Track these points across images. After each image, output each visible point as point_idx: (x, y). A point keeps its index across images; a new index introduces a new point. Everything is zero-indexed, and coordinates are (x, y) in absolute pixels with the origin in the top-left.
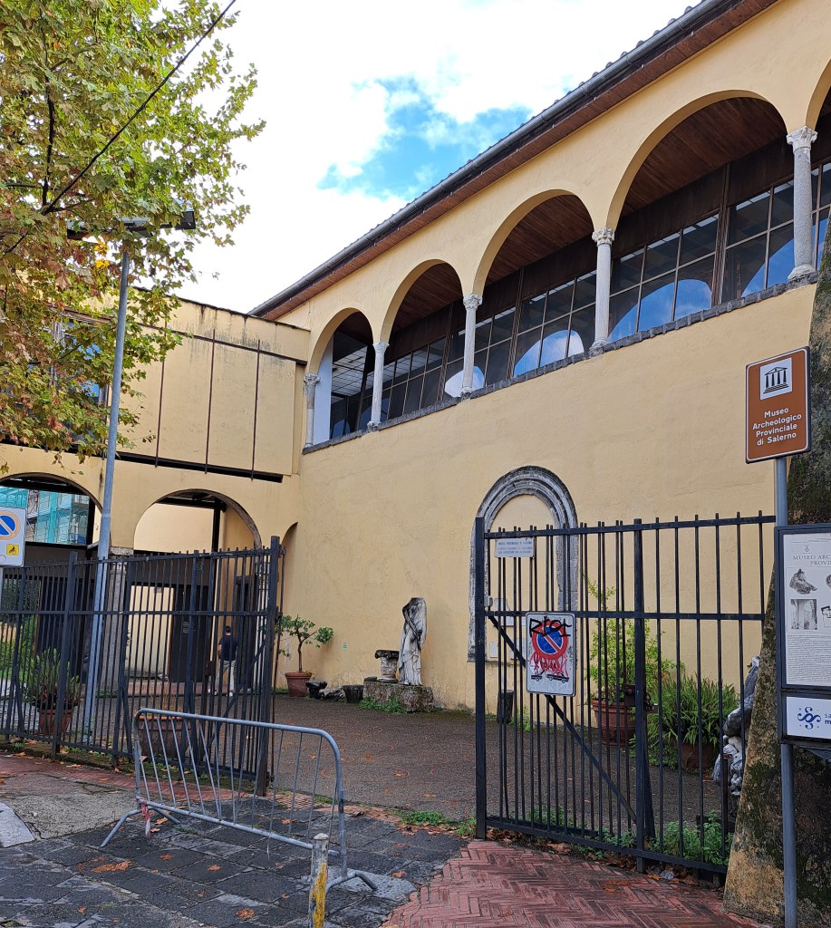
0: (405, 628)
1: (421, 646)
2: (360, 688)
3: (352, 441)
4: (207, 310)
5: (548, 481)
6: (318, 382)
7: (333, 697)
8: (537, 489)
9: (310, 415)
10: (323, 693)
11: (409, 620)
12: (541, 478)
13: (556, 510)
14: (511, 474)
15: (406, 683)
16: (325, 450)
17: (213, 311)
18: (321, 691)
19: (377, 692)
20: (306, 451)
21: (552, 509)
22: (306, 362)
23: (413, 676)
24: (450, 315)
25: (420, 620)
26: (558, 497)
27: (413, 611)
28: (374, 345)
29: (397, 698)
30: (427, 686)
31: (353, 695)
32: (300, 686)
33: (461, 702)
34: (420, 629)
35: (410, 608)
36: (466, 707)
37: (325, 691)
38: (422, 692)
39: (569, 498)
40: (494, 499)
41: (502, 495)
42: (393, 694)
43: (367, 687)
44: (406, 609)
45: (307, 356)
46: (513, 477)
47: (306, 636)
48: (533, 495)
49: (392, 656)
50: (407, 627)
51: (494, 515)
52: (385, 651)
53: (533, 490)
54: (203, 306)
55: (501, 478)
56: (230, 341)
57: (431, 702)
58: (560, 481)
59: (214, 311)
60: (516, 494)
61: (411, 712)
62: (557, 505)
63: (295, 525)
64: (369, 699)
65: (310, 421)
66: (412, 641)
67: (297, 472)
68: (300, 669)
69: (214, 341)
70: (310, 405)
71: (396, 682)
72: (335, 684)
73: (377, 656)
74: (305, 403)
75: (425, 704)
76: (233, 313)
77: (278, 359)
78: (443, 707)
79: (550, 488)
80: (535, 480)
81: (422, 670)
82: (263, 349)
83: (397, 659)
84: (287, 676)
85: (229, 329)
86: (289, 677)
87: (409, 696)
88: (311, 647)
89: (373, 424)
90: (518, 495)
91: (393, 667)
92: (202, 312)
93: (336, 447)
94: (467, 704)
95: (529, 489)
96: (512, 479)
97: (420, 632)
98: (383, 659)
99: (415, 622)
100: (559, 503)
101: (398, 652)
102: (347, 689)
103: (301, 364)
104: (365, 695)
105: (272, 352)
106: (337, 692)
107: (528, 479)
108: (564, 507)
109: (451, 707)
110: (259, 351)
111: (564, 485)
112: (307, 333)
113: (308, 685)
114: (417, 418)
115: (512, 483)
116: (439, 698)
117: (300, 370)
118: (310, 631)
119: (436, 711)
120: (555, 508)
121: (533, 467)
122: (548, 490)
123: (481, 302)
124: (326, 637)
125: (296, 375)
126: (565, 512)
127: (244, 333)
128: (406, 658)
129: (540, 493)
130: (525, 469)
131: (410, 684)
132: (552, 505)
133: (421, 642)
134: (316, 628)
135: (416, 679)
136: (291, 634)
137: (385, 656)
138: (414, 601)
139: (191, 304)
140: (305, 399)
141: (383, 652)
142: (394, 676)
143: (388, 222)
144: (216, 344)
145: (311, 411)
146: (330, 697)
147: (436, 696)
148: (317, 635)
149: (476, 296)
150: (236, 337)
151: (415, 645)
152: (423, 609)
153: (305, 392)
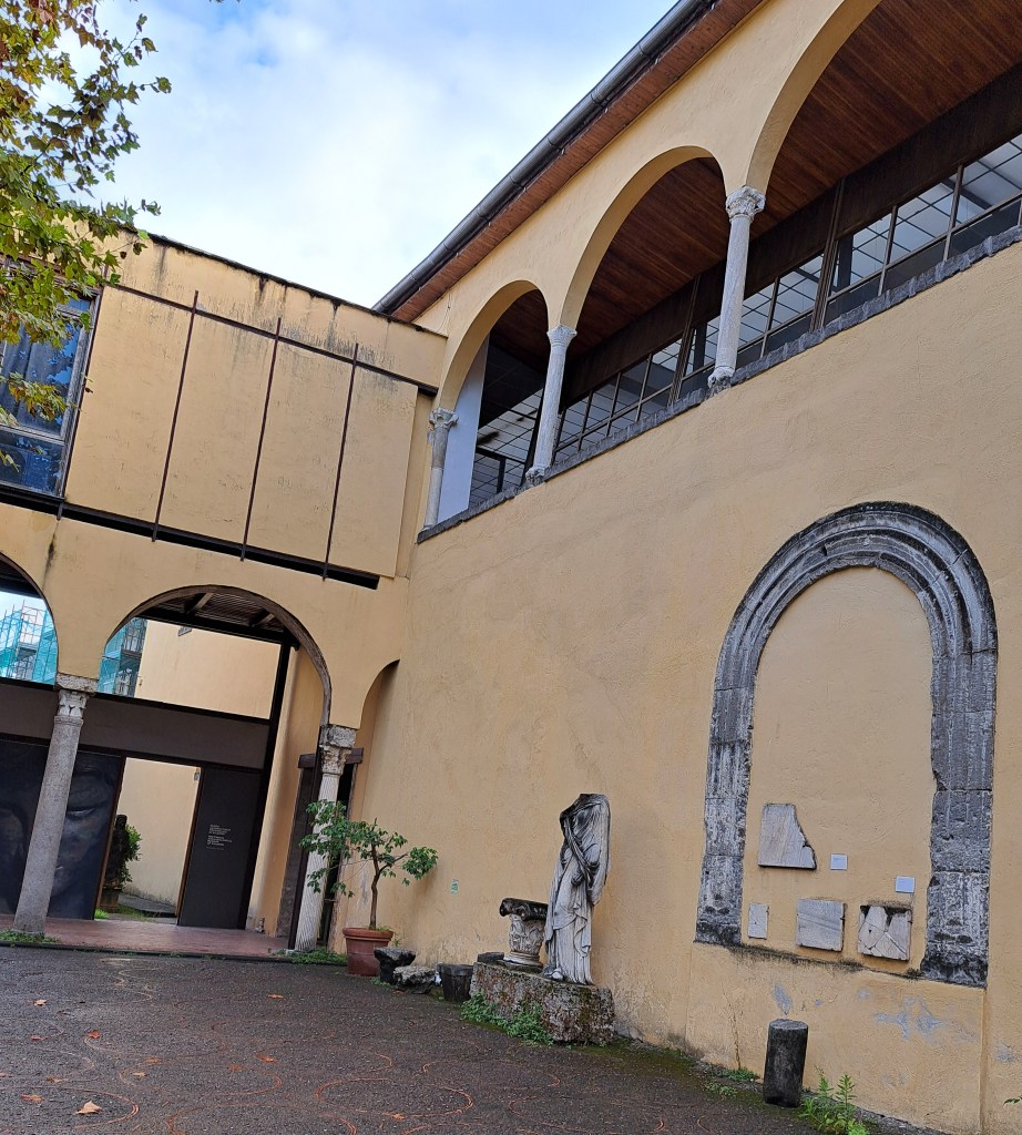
0: (562, 855)
1: (595, 898)
2: (469, 971)
3: (498, 508)
4: (270, 285)
5: (913, 530)
6: (454, 424)
7: (419, 984)
8: (882, 552)
9: (436, 479)
10: (400, 975)
11: (571, 838)
12: (896, 525)
13: (933, 596)
14: (820, 526)
15: (557, 976)
16: (453, 531)
17: (281, 288)
18: (398, 970)
19: (496, 988)
20: (424, 537)
21: (923, 594)
22: (437, 390)
23: (572, 961)
24: (694, 296)
25: (596, 842)
26: (940, 565)
27: (582, 820)
28: (548, 333)
29: (534, 1005)
30: (603, 985)
31: (453, 984)
32: (366, 955)
33: (676, 1031)
34: (593, 860)
35: (576, 816)
36: (685, 1043)
37: (405, 972)
38: (590, 998)
39: (973, 564)
40: (774, 584)
41: (794, 575)
42: (528, 996)
43: (480, 975)
44: (567, 816)
45: (438, 380)
46: (822, 531)
47: (390, 861)
48: (872, 566)
49: (534, 914)
50: (568, 853)
51: (773, 618)
52: (520, 903)
53: (874, 554)
54: (264, 278)
55: (793, 539)
56: (306, 341)
57: (609, 1022)
58: (948, 528)
59: (283, 288)
60: (829, 568)
61: (562, 1043)
62: (938, 583)
63: (394, 665)
64: (480, 1000)
65: (435, 487)
66: (575, 885)
67: (405, 572)
68: (373, 923)
69: (277, 338)
70: (437, 462)
71: (537, 969)
72: (433, 957)
73: (504, 912)
74: (430, 459)
75: (595, 1027)
76: (314, 294)
77: (387, 378)
78: (634, 1036)
79: (919, 545)
80: (877, 532)
81: (595, 951)
82: (363, 360)
83: (544, 920)
84: (347, 933)
85: (305, 321)
86: (351, 937)
87: (560, 1007)
88: (396, 882)
89: (537, 472)
90: (836, 571)
91: (534, 936)
92: (262, 287)
93: (470, 523)
94: (689, 1037)
95: (861, 555)
96: (820, 538)
97: (594, 868)
98: (516, 919)
99: (585, 845)
100: (943, 577)
101: (545, 907)
102: (446, 971)
103: (427, 393)
104: (474, 991)
105: (378, 365)
106: (428, 975)
107: (860, 533)
108: (955, 587)
109: (652, 1039)
110: (356, 363)
111: (957, 535)
112: (443, 340)
113: (379, 955)
114: (618, 445)
115: (821, 545)
116: (627, 1014)
117: (424, 402)
118: (395, 852)
119: (619, 1043)
120: (929, 591)
121: (873, 504)
122: (914, 552)
123: (761, 206)
124: (422, 865)
125: (416, 408)
126: (960, 599)
127: (332, 331)
128: (558, 921)
129: (891, 559)
130: (854, 512)
131: (565, 979)
132: (924, 584)
133: (595, 889)
134: (407, 848)
135: (579, 968)
136: (365, 855)
137: (518, 913)
138: (585, 800)
139: (243, 273)
140: (428, 452)
141: (516, 902)
142: (536, 957)
143: (589, 99)
144: (280, 343)
145: (437, 471)
146: (412, 985)
147: (620, 1009)
148: (406, 859)
149: (753, 191)
150: (316, 335)
151: (580, 896)
152: (603, 818)
153: (431, 440)
